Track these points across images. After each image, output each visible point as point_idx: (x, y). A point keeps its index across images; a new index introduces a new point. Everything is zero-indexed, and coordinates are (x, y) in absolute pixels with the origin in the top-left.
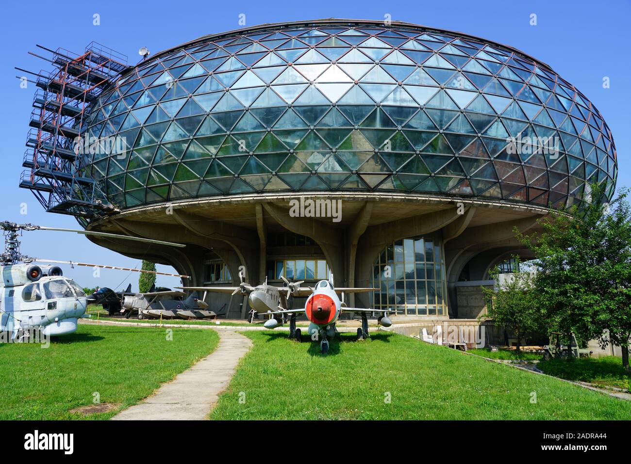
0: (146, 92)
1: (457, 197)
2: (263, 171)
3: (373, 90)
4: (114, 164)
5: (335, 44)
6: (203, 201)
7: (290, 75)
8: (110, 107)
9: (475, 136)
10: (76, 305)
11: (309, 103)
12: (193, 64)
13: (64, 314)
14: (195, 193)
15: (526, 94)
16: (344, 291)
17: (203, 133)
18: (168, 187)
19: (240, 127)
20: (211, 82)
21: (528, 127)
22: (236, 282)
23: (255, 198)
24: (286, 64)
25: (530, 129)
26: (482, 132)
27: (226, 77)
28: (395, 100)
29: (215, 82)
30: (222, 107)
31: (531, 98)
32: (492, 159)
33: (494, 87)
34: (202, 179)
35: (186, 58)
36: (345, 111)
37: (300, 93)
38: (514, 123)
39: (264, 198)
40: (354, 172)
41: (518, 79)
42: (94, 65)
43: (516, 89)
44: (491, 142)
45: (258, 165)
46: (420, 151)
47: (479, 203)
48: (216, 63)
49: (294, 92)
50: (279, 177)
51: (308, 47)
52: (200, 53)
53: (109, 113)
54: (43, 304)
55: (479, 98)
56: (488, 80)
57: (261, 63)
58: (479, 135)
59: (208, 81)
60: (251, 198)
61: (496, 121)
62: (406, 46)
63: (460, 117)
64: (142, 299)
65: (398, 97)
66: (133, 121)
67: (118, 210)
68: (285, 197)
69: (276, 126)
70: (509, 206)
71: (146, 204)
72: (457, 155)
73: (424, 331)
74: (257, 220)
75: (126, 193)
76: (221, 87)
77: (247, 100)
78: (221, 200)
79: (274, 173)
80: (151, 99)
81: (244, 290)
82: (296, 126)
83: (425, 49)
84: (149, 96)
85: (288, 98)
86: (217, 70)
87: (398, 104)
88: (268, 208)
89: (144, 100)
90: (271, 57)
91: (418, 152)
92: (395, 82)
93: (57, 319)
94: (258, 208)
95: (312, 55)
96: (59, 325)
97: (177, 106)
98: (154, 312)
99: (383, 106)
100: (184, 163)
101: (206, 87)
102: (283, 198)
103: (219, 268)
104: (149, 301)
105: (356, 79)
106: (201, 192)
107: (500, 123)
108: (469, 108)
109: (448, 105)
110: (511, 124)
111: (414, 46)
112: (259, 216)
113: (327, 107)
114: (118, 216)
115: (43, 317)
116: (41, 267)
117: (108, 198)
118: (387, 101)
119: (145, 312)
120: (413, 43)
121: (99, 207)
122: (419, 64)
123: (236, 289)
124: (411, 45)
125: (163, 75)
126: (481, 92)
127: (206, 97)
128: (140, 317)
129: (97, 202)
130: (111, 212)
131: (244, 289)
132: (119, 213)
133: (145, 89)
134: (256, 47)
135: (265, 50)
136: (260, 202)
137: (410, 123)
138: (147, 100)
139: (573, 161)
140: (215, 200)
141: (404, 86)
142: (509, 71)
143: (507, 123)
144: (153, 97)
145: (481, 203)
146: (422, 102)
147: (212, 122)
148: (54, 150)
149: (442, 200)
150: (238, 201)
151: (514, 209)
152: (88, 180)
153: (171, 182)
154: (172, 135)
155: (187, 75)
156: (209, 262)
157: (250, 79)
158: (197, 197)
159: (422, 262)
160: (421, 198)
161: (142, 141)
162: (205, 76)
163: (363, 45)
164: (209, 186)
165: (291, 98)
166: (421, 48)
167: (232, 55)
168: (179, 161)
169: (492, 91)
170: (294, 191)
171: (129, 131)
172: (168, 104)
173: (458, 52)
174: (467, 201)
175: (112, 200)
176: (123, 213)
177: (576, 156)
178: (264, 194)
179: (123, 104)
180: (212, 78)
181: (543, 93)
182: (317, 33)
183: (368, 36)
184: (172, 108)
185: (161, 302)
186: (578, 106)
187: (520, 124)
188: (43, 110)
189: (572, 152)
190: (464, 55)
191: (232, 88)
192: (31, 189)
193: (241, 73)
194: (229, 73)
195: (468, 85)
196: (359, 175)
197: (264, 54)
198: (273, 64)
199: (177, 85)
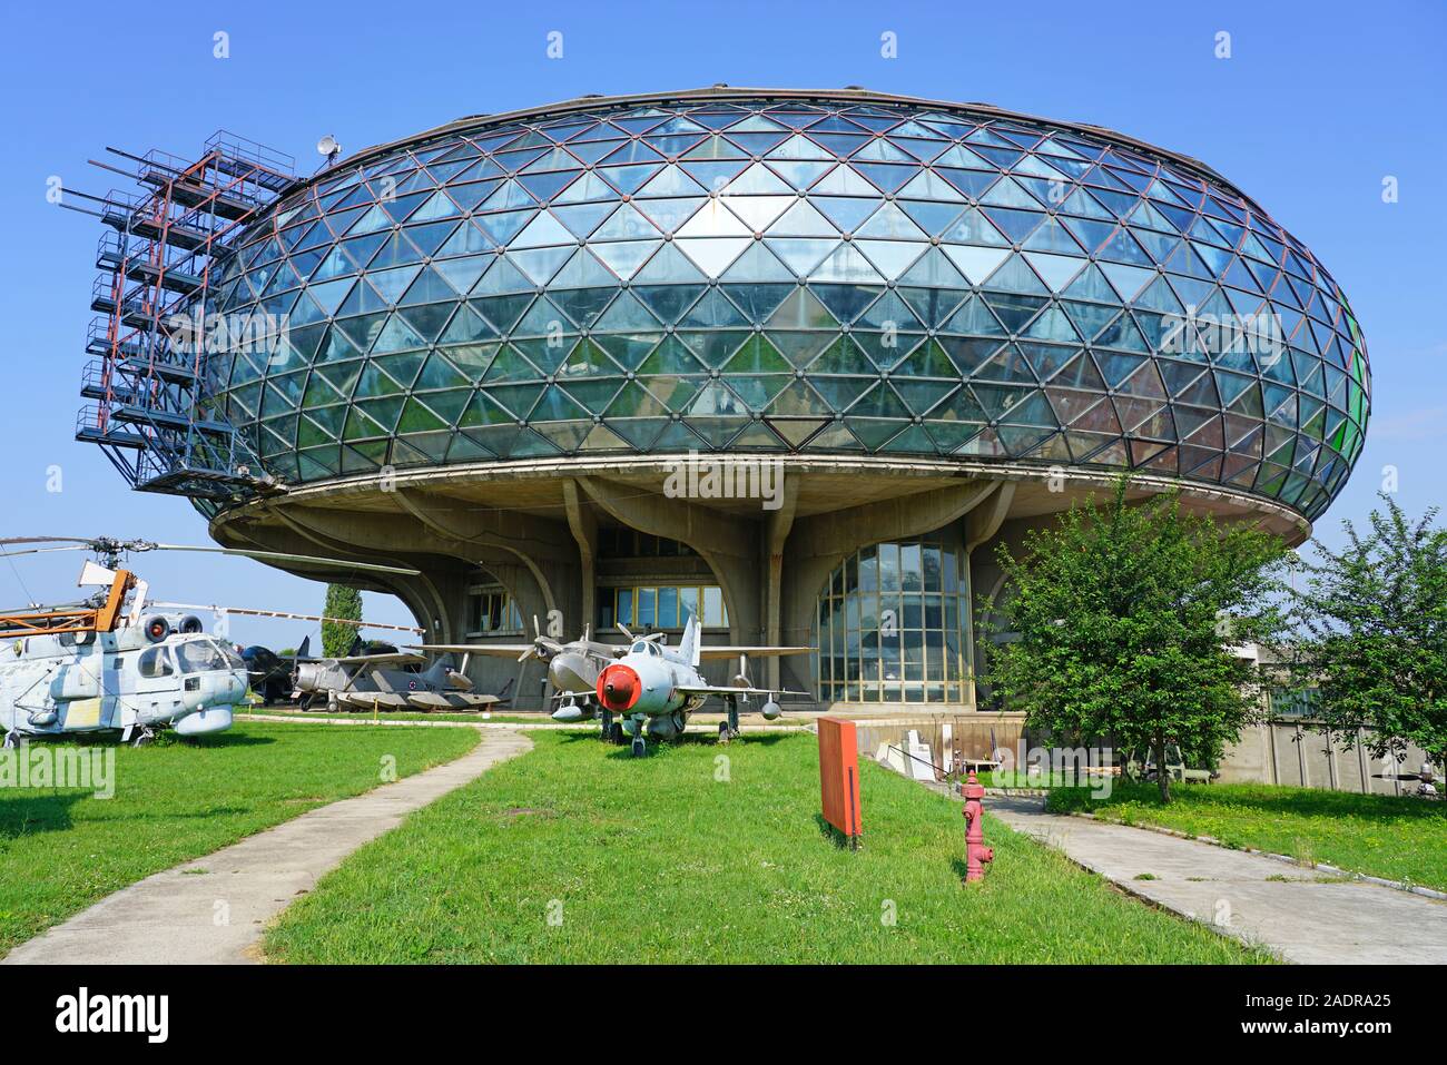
0: (338, 249)
1: (974, 462)
2: (576, 413)
3: (791, 251)
4: (273, 394)
5: (719, 153)
6: (457, 471)
7: (625, 220)
8: (264, 275)
9: (1005, 341)
10: (231, 684)
11: (664, 279)
12: (431, 192)
13: (213, 699)
14: (441, 457)
15: (1121, 247)
16: (747, 654)
17: (454, 337)
18: (386, 443)
19: (526, 328)
20: (468, 232)
21: (1122, 316)
22: (527, 637)
23: (561, 468)
24: (618, 198)
25: (1126, 320)
26: (1019, 332)
27: (500, 223)
28: (836, 271)
29: (476, 235)
30: (492, 286)
31: (1130, 255)
32: (1043, 385)
33: (1049, 237)
34: (454, 428)
35: (417, 177)
36: (736, 296)
37: (645, 259)
38: (1090, 309)
39: (578, 467)
40: (757, 416)
41: (1104, 214)
42: (225, 180)
43: (1097, 238)
44: (1039, 352)
45: (564, 400)
46: (890, 374)
47: (1021, 473)
48: (479, 191)
49: (635, 257)
50: (608, 426)
51: (664, 162)
52: (447, 166)
53: (262, 289)
54: (177, 681)
55: (1012, 260)
56: (1036, 222)
57: (567, 196)
58: (1013, 337)
59: (463, 230)
60: (554, 468)
61: (1049, 307)
62: (866, 155)
63: (972, 302)
64: (336, 669)
65: (843, 265)
66: (311, 309)
67: (284, 487)
68: (619, 465)
69: (598, 326)
70: (1088, 477)
71: (342, 475)
72: (966, 380)
73: (913, 735)
74: (568, 510)
75: (298, 454)
76: (488, 244)
77: (540, 272)
78: (494, 471)
79: (597, 419)
80: (348, 263)
81: (543, 651)
82: (637, 325)
83: (905, 160)
84: (342, 257)
85: (622, 269)
86: (481, 208)
87: (842, 279)
88: (588, 486)
89: (333, 265)
90: (588, 181)
91: (885, 376)
92: (837, 234)
93: (200, 707)
94: (569, 487)
95: (670, 179)
96: (203, 716)
97: (401, 281)
98: (361, 696)
99: (811, 284)
100: (418, 396)
101: (458, 243)
102: (617, 468)
103: (498, 602)
104: (351, 674)
105: (759, 230)
106: (452, 455)
107: (1059, 312)
108: (990, 284)
109: (946, 279)
110: (1083, 311)
111: (883, 154)
112: (572, 501)
113: (700, 288)
114: (284, 500)
115: (176, 703)
116: (166, 616)
117: (261, 462)
118: (821, 272)
119: (343, 697)
120: (881, 146)
121: (243, 482)
122: (889, 194)
123: (527, 649)
124: (877, 150)
125: (371, 213)
126: (1017, 248)
127: (459, 264)
128: (332, 707)
129: (240, 472)
130: (267, 491)
131: (543, 649)
132: (286, 492)
133: (336, 241)
134: (559, 160)
135: (576, 165)
136: (573, 476)
137: (867, 318)
138: (340, 265)
139: (1231, 381)
140: (480, 469)
141: (856, 241)
142: (1086, 198)
143: (1074, 310)
144: (353, 261)
145: (1025, 473)
146: (892, 274)
147: (471, 317)
148: (151, 367)
149: (940, 468)
150: (526, 472)
151: (1099, 485)
152: (219, 427)
153: (392, 435)
154: (391, 338)
155: (420, 217)
156: (476, 591)
157: (546, 229)
158: (445, 463)
159: (916, 593)
160: (896, 464)
161: (331, 351)
162: (454, 221)
163: (775, 154)
164: (468, 443)
165: (628, 269)
166: (896, 156)
167: (511, 174)
168: (408, 393)
169: (1043, 245)
170: (638, 453)
171: (305, 329)
172: (383, 276)
173: (975, 162)
174: (994, 470)
175: (269, 466)
176: (295, 493)
177: (1237, 371)
178: (579, 460)
179: (289, 270)
180: (471, 225)
181: (1161, 240)
182: (685, 125)
183: (788, 133)
184: (393, 284)
185: (376, 675)
186: (1248, 262)
187: (1104, 311)
188: (118, 275)
189: (1227, 364)
190: (987, 167)
191: (511, 247)
192: (100, 443)
193: (528, 215)
194: (504, 217)
195: (989, 234)
196: (767, 421)
197: (574, 174)
198: (591, 196)
199: (401, 236)
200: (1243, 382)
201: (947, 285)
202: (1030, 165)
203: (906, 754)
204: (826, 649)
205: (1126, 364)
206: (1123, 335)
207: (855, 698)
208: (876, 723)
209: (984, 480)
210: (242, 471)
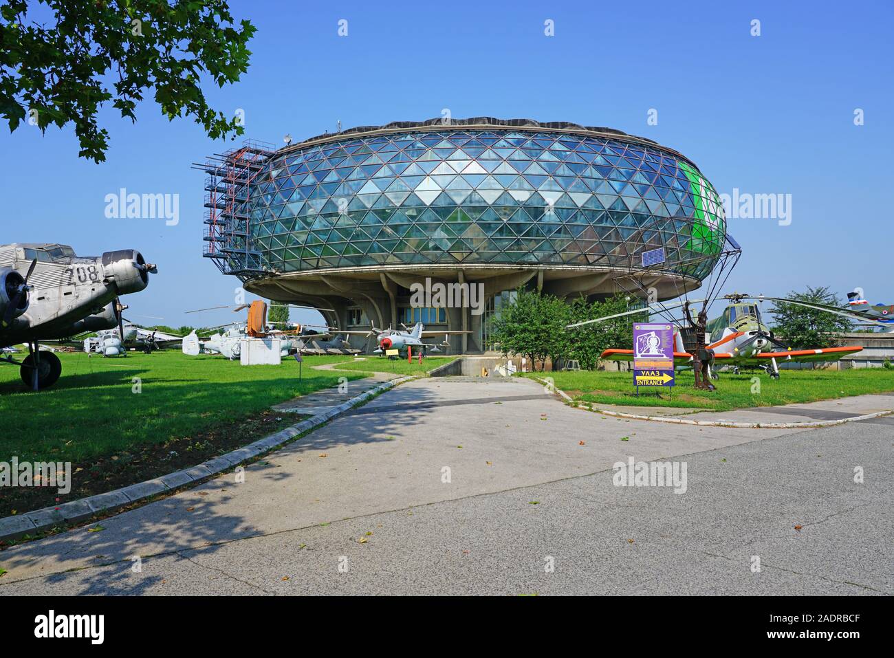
0: (297, 190)
1: (526, 265)
2: (383, 251)
3: (455, 195)
4: (275, 241)
5: (430, 157)
6: (343, 270)
7: (398, 184)
9: (532, 224)
12: (328, 171)
14: (336, 265)
15: (578, 186)
16: (448, 334)
17: (340, 225)
18: (317, 260)
19: (365, 222)
20: (344, 188)
21: (577, 212)
22: (369, 328)
23: (379, 269)
24: (396, 176)
25: (579, 213)
26: (537, 220)
27: (354, 184)
28: (471, 202)
29: (346, 188)
31: (582, 188)
32: (548, 238)
33: (549, 185)
34: (341, 255)
35: (324, 163)
36: (437, 211)
37: (405, 198)
38: (565, 211)
39: (385, 269)
40: (445, 251)
41: (572, 174)
43: (568, 184)
44: (545, 227)
45: (379, 247)
48: (347, 171)
49: (401, 198)
50: (394, 255)
51: (411, 162)
56: (545, 180)
57: (379, 174)
59: (342, 186)
60: (377, 269)
62: (483, 156)
64: (299, 340)
65: (473, 200)
66: (289, 212)
68: (399, 268)
69: (389, 222)
70: (571, 268)
71: (301, 270)
72: (519, 237)
73: (510, 362)
74: (382, 282)
75: (285, 262)
76: (351, 192)
77: (369, 203)
78: (355, 270)
79: (391, 253)
80: (301, 196)
83: (497, 158)
84: (299, 194)
85: (397, 202)
86: (348, 178)
87: (473, 205)
88: (389, 275)
89: (295, 196)
90: (385, 169)
92: (471, 188)
94: (382, 276)
95: (413, 169)
97: (321, 203)
98: (309, 350)
99: (462, 207)
100: (328, 244)
101: (340, 191)
103: (359, 313)
104: (305, 342)
105: (443, 186)
106: (340, 264)
109: (510, 203)
112: (383, 280)
113: (424, 208)
114: (279, 278)
119: (303, 350)
120: (489, 152)
121: (265, 272)
123: (370, 332)
124: (488, 154)
130: (272, 275)
131: (375, 332)
132: (280, 275)
133: (296, 187)
134: (374, 160)
135: (380, 162)
136: (384, 272)
137: (482, 218)
138: (299, 196)
140: (351, 269)
141: (477, 191)
142: (566, 168)
143: (559, 211)
144: (303, 194)
145: (546, 268)
146: (490, 202)
149: (513, 267)
151: (577, 270)
152: (256, 253)
153: (319, 257)
154: (318, 224)
155: (326, 180)
156: (351, 308)
157: (370, 188)
158: (338, 267)
160: (496, 266)
161: (297, 227)
162: (338, 183)
163: (450, 158)
164: (346, 260)
165: (399, 202)
166: (494, 156)
167: (358, 165)
168: (325, 243)
169: (547, 188)
170: (405, 264)
171: (287, 219)
172: (314, 202)
173: (524, 157)
174: (534, 267)
175: (272, 265)
176: (284, 275)
177: (629, 227)
178: (385, 266)
179: (279, 196)
180: (344, 185)
181: (595, 182)
182: (419, 145)
183: (456, 149)
184: (318, 204)
185: (314, 342)
186: (635, 185)
187: (570, 211)
188: (213, 193)
189: (623, 225)
190: (528, 158)
191: (359, 193)
192: (211, 257)
193: (363, 182)
194: (356, 182)
195: (527, 186)
196: (449, 253)
197: (379, 166)
198: (386, 175)
199: (319, 187)
200: (631, 231)
201: (510, 205)
202: (546, 156)
203: (507, 369)
204: (484, 331)
205: (580, 229)
206: (578, 218)
207: (493, 350)
208: (495, 358)
209: (530, 271)
210: (264, 268)
